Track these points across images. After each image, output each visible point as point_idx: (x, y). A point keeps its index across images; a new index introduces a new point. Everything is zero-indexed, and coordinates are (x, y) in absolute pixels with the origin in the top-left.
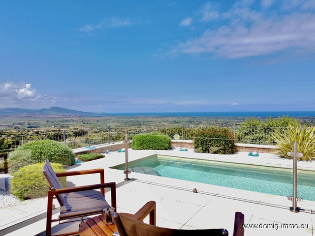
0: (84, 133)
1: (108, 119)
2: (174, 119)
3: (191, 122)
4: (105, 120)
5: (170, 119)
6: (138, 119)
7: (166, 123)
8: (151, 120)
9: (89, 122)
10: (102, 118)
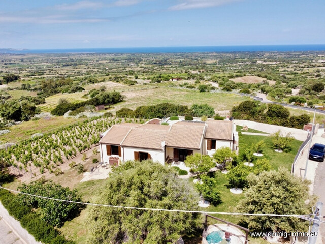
0: (16, 78)
1: (34, 58)
2: (112, 57)
3: (131, 59)
4: (31, 59)
5: (108, 57)
6: (71, 57)
7: (104, 62)
8: (86, 58)
9: (11, 62)
10: (26, 57)
